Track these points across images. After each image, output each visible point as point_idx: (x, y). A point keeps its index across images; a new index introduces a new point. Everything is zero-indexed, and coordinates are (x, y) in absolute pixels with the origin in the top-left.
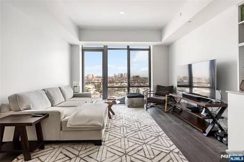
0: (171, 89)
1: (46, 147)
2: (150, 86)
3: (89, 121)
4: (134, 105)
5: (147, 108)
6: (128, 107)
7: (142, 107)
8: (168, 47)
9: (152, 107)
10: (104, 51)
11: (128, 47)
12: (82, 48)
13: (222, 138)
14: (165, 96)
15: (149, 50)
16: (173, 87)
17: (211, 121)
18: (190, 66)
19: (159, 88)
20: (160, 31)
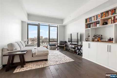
0: (66, 42)
1: (26, 64)
2: (57, 42)
3: (44, 52)
4: (52, 49)
5: (57, 50)
6: (50, 50)
7: (55, 49)
8: (64, 27)
9: (59, 49)
10: (38, 26)
11: (49, 25)
12: (27, 23)
13: (81, 55)
14: (64, 45)
15: (57, 27)
16: (66, 41)
17: (78, 50)
18: (71, 34)
19: (61, 42)
20: (62, 20)
